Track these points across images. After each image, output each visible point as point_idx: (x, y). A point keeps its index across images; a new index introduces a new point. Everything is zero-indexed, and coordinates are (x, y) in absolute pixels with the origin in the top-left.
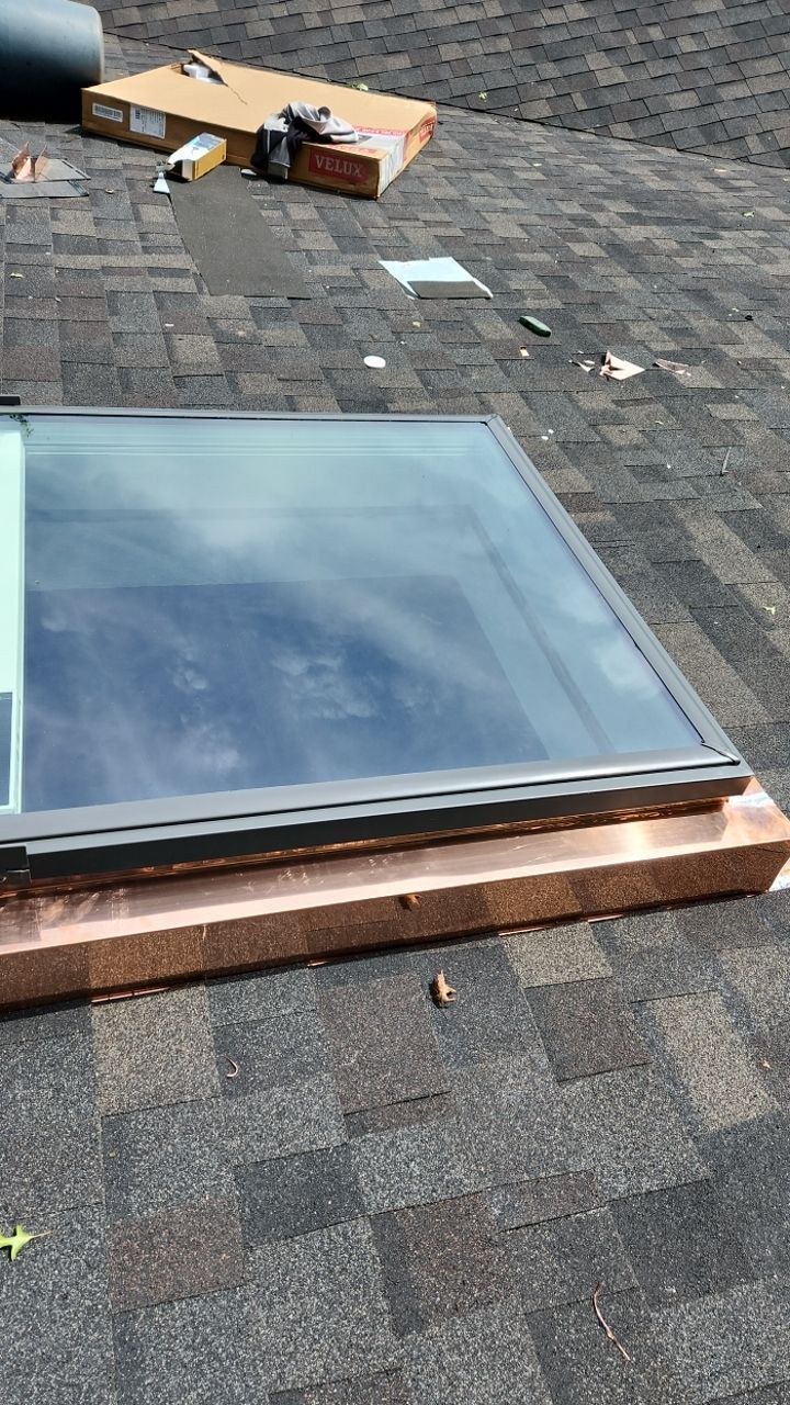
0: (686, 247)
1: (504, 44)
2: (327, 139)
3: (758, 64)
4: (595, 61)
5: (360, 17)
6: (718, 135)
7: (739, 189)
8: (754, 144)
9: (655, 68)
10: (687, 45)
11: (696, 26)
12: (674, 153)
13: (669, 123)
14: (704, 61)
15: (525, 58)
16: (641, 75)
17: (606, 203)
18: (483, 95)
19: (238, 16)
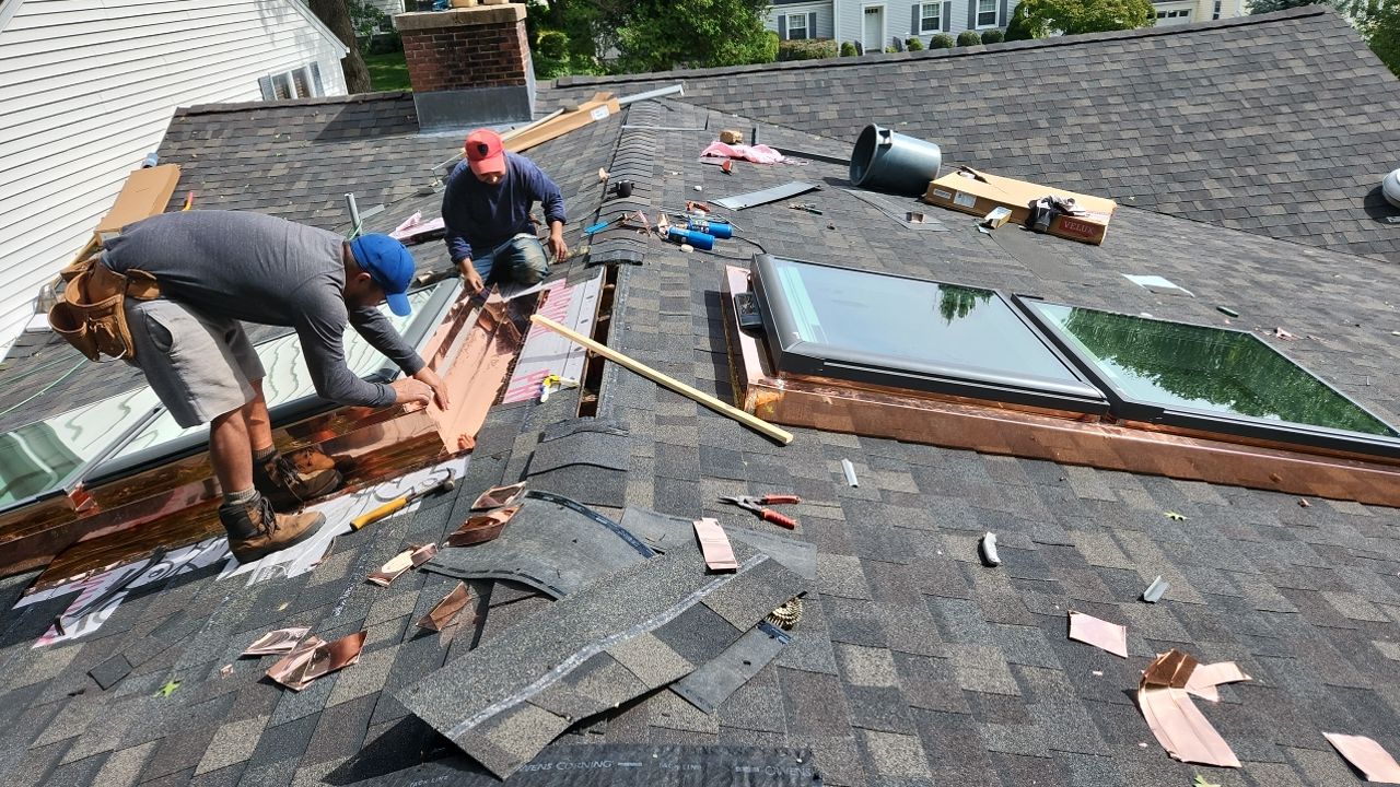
0: (1302, 288)
1: (1145, 171)
2: (1071, 214)
3: (1327, 193)
4: (1208, 184)
5: (1048, 151)
6: (1299, 231)
7: (1325, 263)
8: (1330, 239)
9: (1253, 191)
10: (1275, 179)
11: (1280, 169)
12: (1270, 239)
13: (1265, 222)
14: (1287, 188)
15: (1161, 180)
16: (1241, 194)
17: (1240, 261)
18: (1132, 198)
19: (969, 147)
